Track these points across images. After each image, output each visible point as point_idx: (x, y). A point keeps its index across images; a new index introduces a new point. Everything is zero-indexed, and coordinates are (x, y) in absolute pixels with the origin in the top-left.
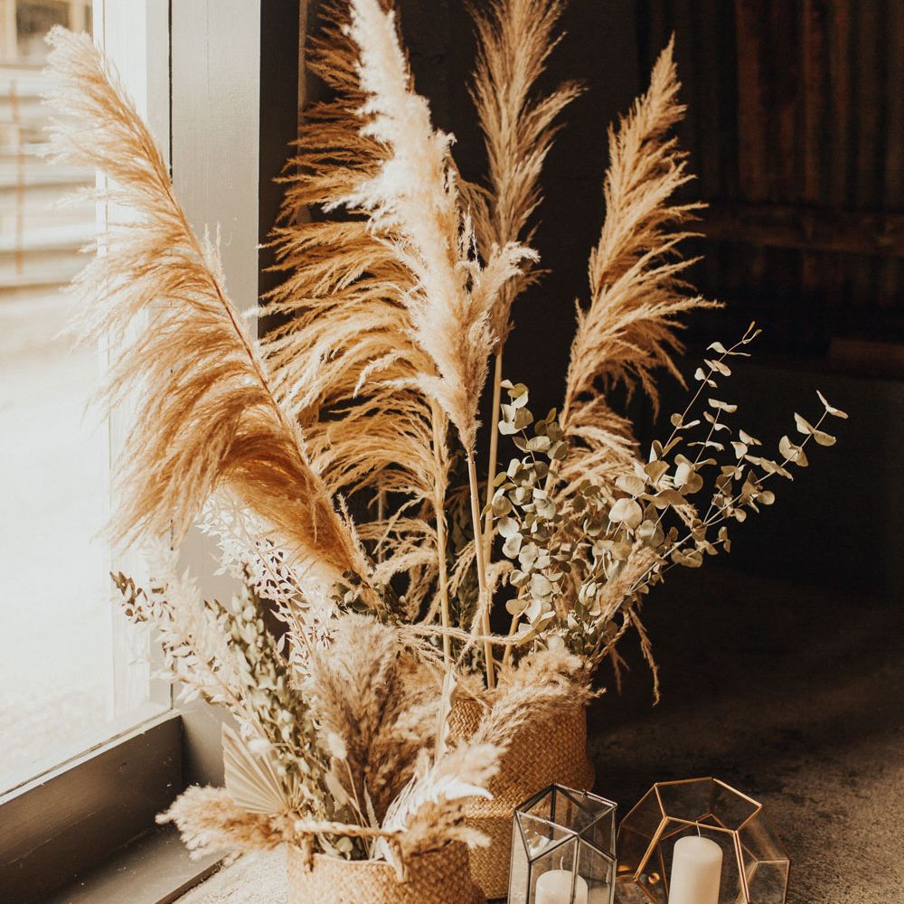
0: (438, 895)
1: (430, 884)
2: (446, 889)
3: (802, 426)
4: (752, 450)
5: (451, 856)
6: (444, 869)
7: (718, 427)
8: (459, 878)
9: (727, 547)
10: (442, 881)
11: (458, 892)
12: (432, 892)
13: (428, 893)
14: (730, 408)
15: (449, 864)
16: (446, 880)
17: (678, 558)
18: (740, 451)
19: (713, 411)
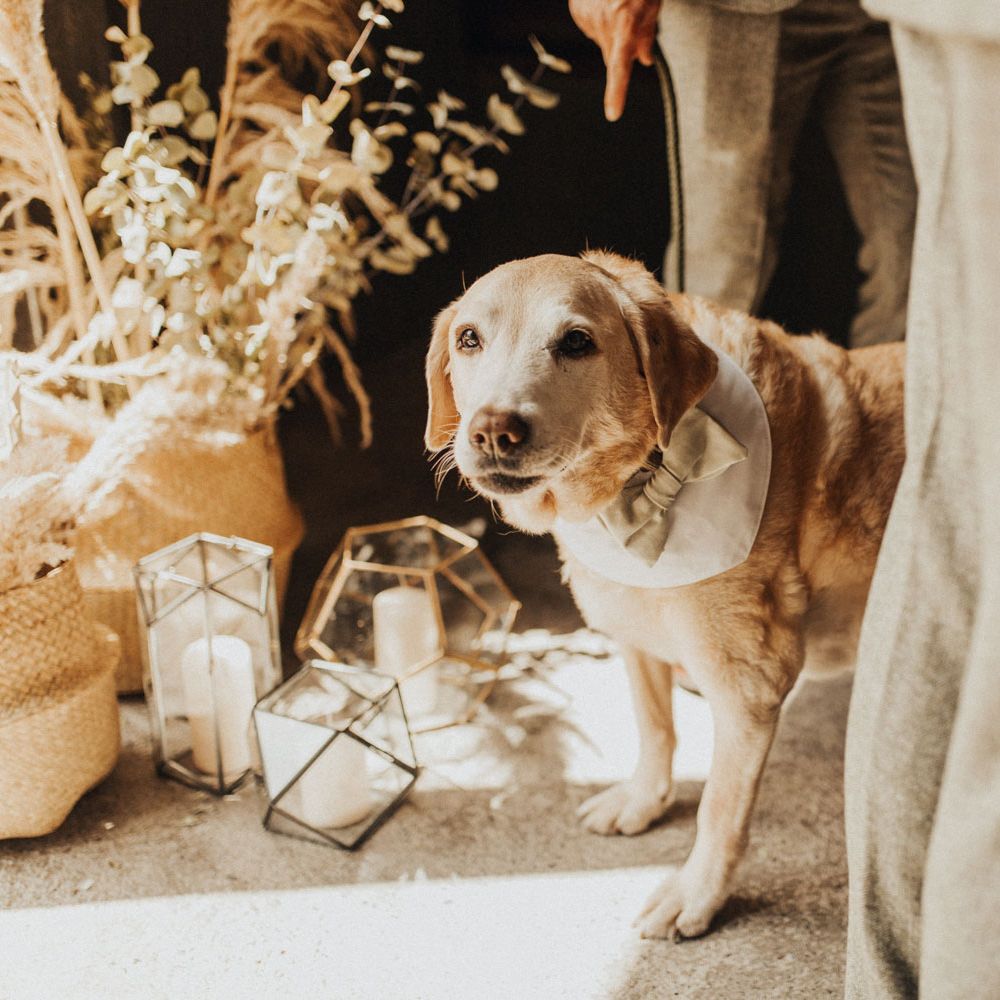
0: (39, 639)
1: (26, 627)
2: (50, 632)
3: (516, 85)
4: (453, 115)
5: (52, 593)
6: (44, 608)
7: (401, 83)
8: (69, 618)
9: (442, 243)
10: (43, 622)
11: (70, 636)
12: (30, 637)
13: (23, 638)
14: (412, 57)
15: (51, 602)
16: (49, 621)
17: (380, 261)
18: (440, 117)
19: (394, 63)
